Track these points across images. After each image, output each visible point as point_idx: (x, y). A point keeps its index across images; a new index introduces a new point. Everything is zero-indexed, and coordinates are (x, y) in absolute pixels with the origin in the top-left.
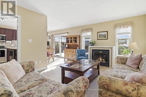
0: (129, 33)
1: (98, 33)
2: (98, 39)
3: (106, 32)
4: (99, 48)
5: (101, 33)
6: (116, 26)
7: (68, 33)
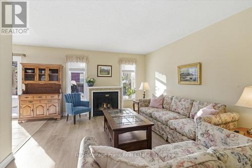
0: (133, 71)
1: (99, 67)
2: (99, 75)
3: (110, 67)
4: (105, 89)
5: (103, 67)
6: (121, 61)
7: (25, 55)
